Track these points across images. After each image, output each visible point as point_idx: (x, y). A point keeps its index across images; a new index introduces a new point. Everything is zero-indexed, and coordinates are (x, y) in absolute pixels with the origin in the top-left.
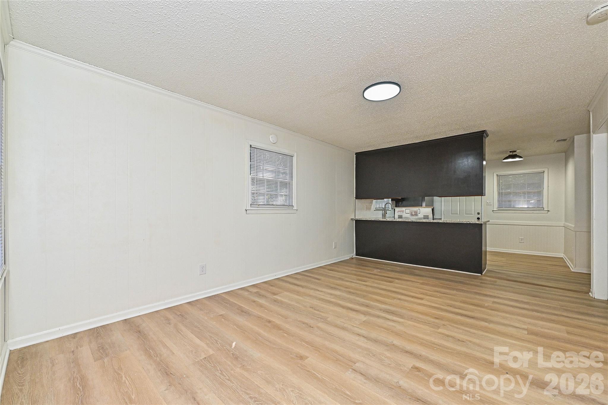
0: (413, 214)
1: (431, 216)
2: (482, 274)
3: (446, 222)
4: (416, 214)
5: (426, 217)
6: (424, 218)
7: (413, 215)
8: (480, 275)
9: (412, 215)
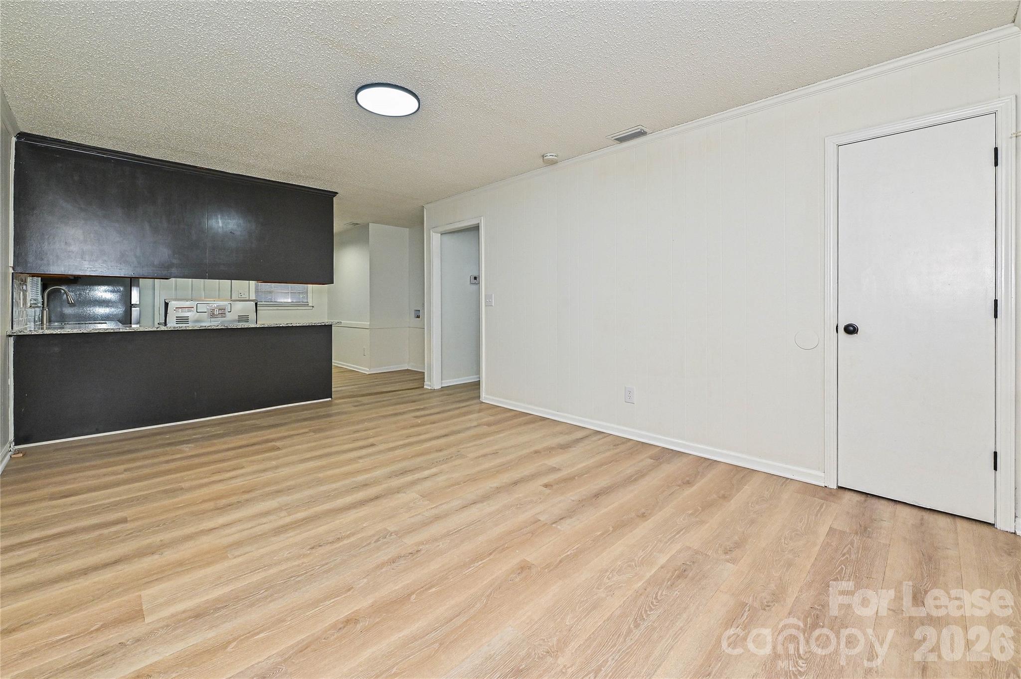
0: (216, 312)
1: (252, 316)
2: (331, 398)
3: (291, 325)
4: (223, 314)
5: (244, 318)
6: (239, 321)
7: (217, 315)
8: (330, 399)
9: (213, 315)
